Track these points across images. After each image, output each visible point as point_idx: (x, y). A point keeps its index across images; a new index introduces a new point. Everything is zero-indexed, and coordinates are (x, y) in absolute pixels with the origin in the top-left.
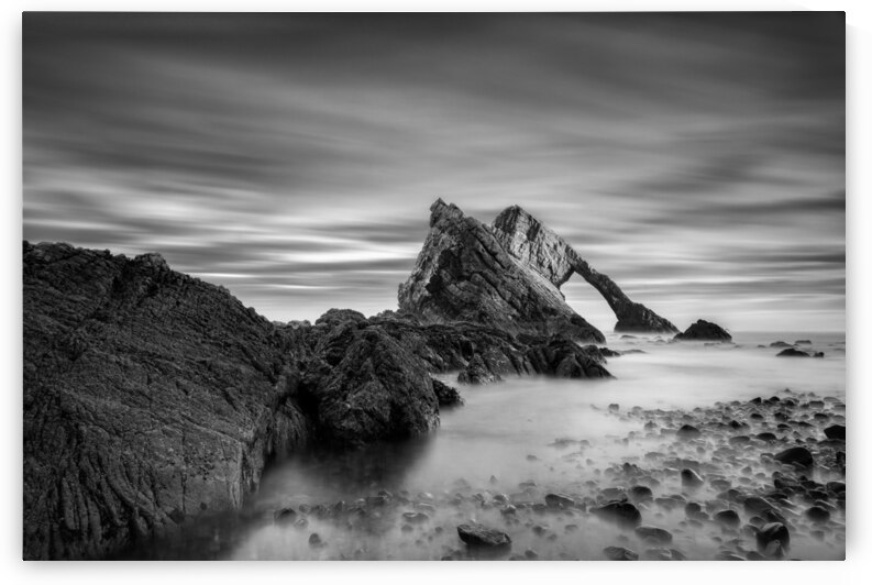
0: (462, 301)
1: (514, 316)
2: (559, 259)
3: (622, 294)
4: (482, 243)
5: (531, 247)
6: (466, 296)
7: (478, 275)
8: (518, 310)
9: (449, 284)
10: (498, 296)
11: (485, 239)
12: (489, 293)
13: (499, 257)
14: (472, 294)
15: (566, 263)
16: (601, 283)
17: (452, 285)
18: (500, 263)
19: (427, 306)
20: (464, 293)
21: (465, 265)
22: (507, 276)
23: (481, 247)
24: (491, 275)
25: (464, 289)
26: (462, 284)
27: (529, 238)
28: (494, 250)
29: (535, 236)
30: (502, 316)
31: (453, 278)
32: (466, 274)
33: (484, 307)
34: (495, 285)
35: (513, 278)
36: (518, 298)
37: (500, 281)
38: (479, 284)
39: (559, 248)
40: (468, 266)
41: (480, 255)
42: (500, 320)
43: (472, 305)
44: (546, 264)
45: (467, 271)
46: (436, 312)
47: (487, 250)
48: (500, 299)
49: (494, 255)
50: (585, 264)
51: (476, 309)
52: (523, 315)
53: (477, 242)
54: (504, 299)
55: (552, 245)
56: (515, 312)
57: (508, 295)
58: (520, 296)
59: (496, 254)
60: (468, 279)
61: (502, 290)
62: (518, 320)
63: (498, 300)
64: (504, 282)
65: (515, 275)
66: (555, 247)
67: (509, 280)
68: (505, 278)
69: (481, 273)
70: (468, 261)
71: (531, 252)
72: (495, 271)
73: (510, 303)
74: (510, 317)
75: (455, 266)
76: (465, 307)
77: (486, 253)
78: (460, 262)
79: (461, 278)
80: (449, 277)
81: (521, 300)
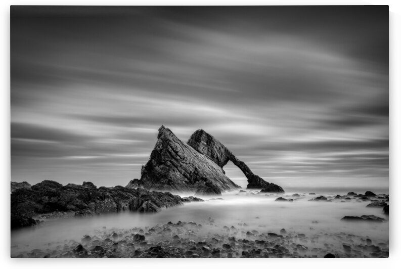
0: (161, 175)
1: (186, 182)
2: (222, 154)
3: (250, 171)
4: (171, 147)
5: (208, 148)
6: (163, 172)
7: (169, 162)
8: (188, 179)
9: (155, 166)
10: (178, 172)
11: (173, 145)
12: (174, 171)
13: (179, 154)
14: (165, 171)
15: (225, 156)
16: (241, 166)
17: (157, 167)
18: (179, 156)
19: (145, 177)
20: (162, 171)
21: (163, 157)
22: (183, 163)
23: (170, 149)
24: (175, 162)
25: (162, 169)
26: (162, 166)
27: (207, 144)
28: (177, 150)
29: (210, 143)
30: (179, 182)
31: (157, 163)
32: (163, 161)
33: (171, 177)
34: (176, 167)
35: (186, 164)
36: (188, 173)
37: (179, 165)
38: (169, 166)
39: (221, 149)
40: (164, 158)
41: (170, 153)
42: (178, 184)
43: (165, 176)
44: (215, 156)
45: (164, 160)
46: (149, 180)
47: (174, 151)
48: (179, 173)
49: (176, 153)
50: (234, 156)
51: (167, 178)
52: (190, 181)
53: (169, 147)
54: (181, 173)
55: (218, 148)
56: (186, 179)
57: (183, 172)
58: (189, 172)
59: (178, 152)
60: (164, 164)
61: (180, 169)
62: (188, 183)
63: (178, 174)
64: (181, 166)
65: (188, 162)
66: (220, 148)
67: (184, 165)
68: (182, 164)
69: (170, 161)
70: (164, 155)
71: (208, 151)
72: (177, 160)
73: (184, 175)
74: (184, 182)
75: (158, 157)
76: (162, 177)
77: (173, 152)
78: (161, 156)
79: (161, 163)
80: (156, 163)
81: (190, 174)
